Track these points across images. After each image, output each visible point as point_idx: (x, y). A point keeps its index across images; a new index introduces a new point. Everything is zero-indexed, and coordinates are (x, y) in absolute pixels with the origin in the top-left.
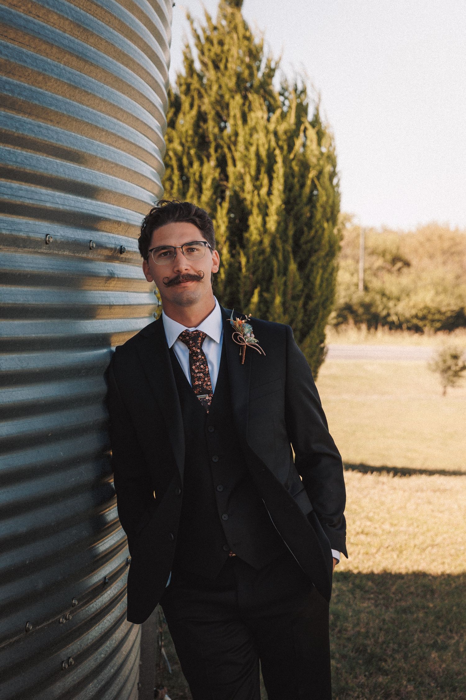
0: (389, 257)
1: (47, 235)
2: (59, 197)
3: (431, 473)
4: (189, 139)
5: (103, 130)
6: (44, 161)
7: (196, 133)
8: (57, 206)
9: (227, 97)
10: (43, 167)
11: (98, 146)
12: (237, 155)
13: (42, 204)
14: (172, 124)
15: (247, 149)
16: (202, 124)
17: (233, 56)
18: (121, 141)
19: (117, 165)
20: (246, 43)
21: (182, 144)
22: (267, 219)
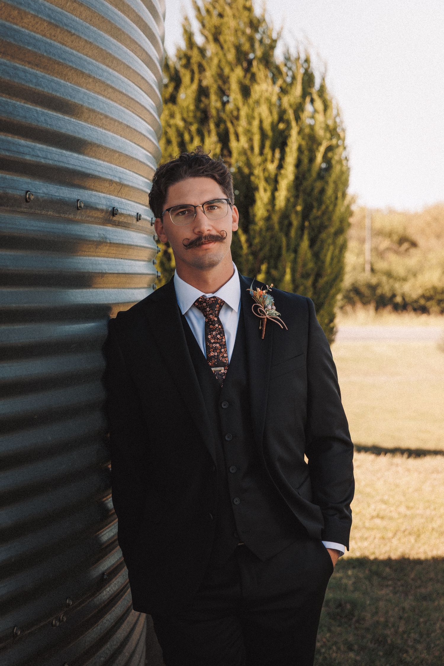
0: (395, 238)
1: (27, 192)
4: (191, 114)
5: (90, 76)
6: (22, 107)
7: (197, 107)
8: (38, 160)
9: (227, 71)
10: (21, 115)
11: (85, 94)
14: (173, 99)
15: (250, 123)
16: (203, 99)
17: (230, 29)
18: (110, 90)
19: (106, 117)
20: (246, 13)
21: (184, 120)
22: (277, 194)
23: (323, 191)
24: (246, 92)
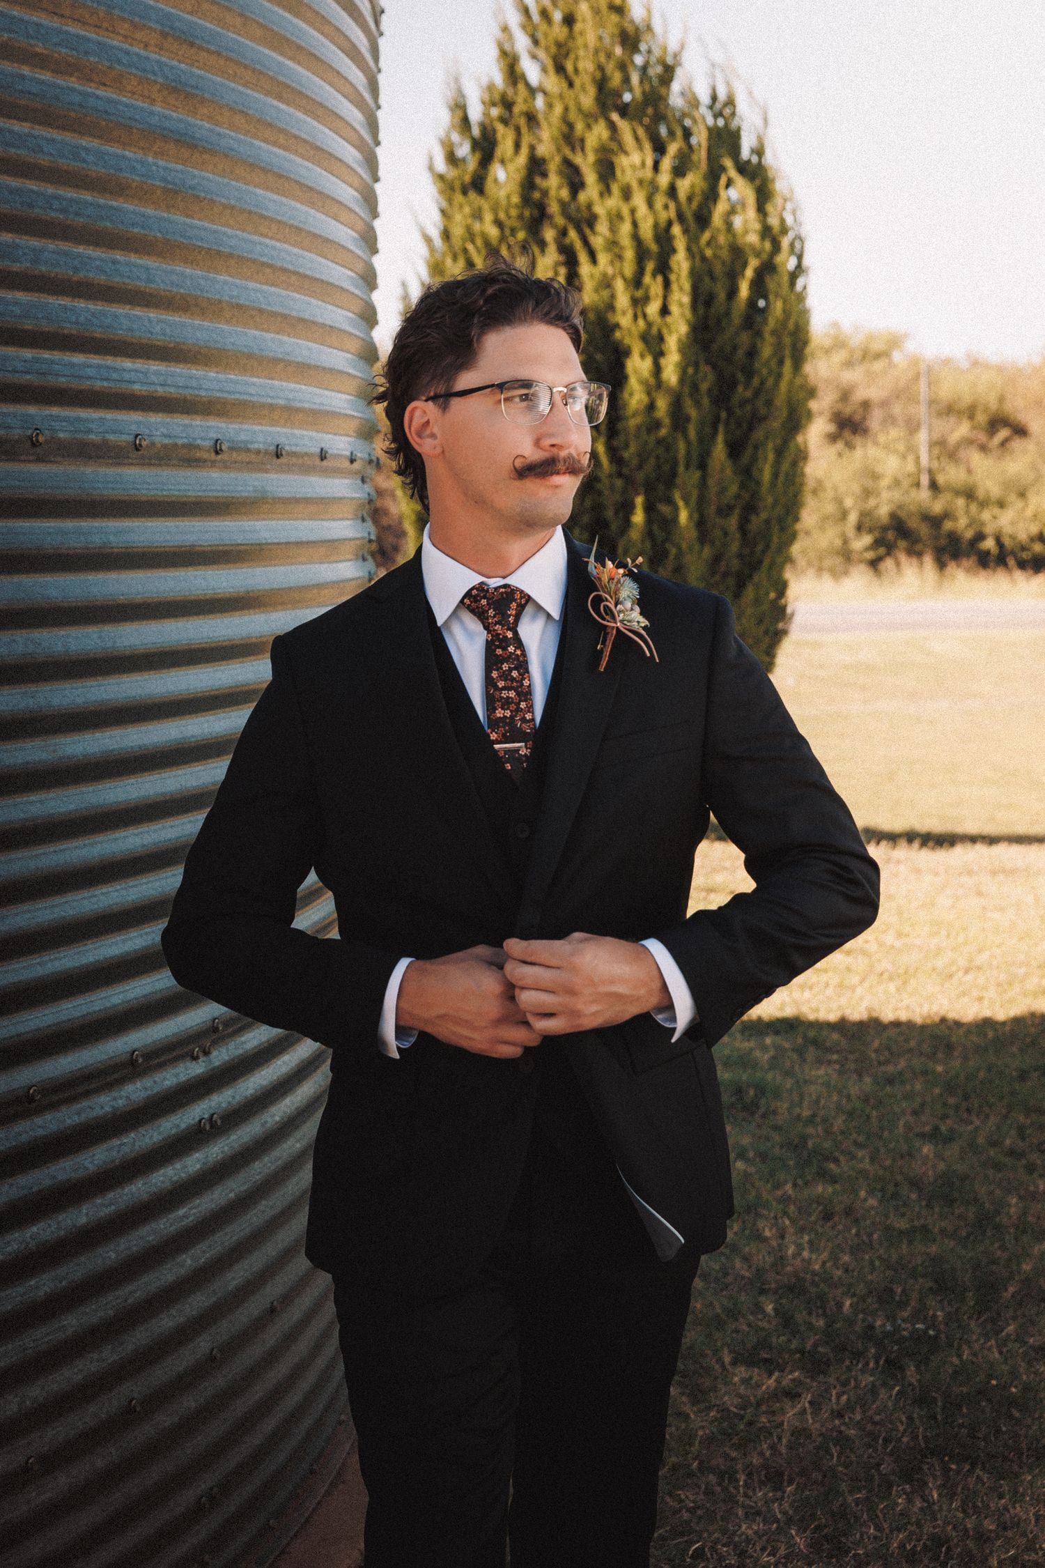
0: (982, 419)
2: (157, 373)
3: (991, 840)
4: (514, 212)
6: (127, 316)
7: (526, 199)
8: (152, 388)
9: (579, 127)
10: (125, 327)
12: (597, 242)
13: (124, 386)
14: (478, 184)
15: (613, 229)
16: (538, 180)
17: (586, 46)
20: (614, 18)
21: (499, 224)
22: (663, 361)
23: (752, 353)
24: (607, 171)
